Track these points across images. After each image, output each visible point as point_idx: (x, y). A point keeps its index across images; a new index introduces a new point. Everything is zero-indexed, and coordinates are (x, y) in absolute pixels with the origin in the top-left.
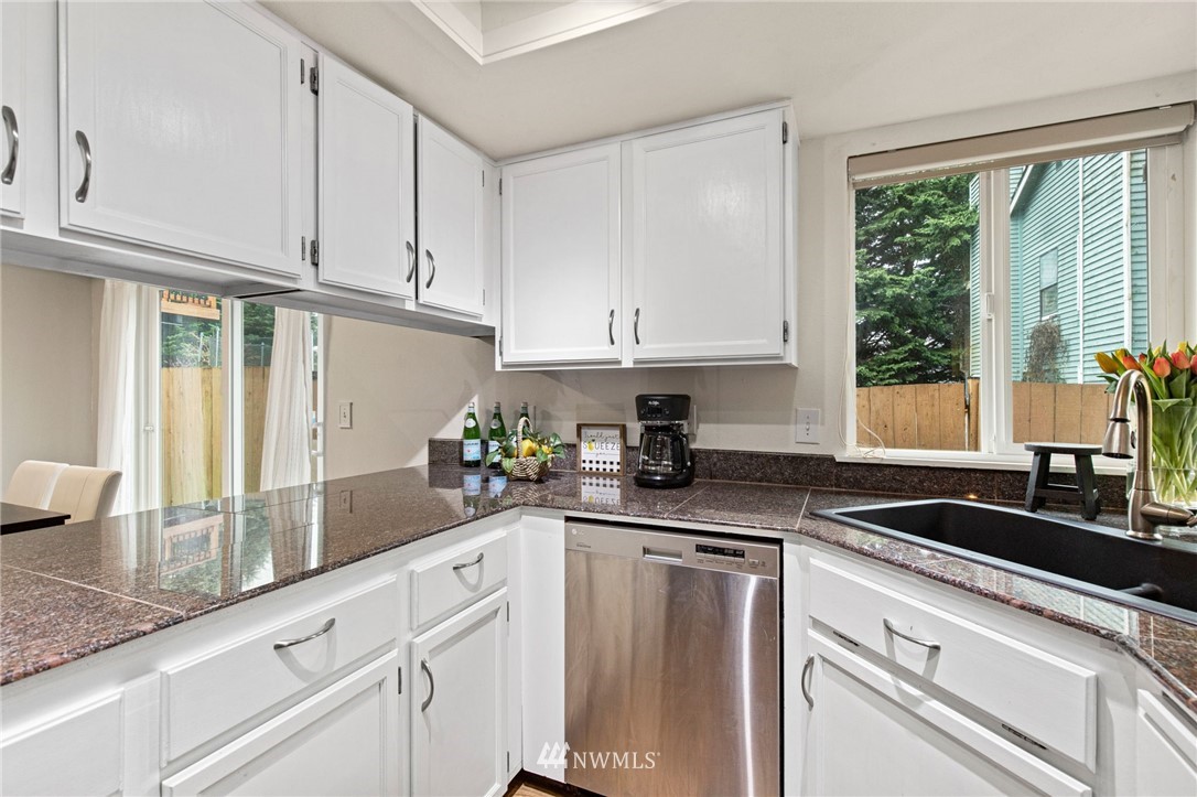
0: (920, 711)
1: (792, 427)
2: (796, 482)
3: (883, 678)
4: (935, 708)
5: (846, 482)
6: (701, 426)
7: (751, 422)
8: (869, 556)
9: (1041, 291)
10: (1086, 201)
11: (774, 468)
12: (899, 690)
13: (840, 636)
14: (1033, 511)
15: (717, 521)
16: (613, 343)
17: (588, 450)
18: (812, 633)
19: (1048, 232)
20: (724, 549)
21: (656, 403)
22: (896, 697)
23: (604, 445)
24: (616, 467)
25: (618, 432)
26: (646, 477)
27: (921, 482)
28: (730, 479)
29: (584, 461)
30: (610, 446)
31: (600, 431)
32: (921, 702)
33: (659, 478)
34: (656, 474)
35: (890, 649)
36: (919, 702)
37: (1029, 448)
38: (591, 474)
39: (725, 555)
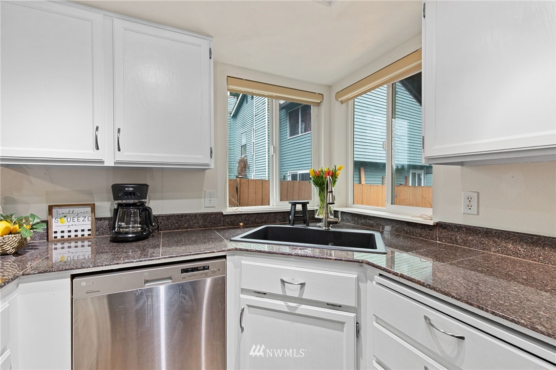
0: (297, 312)
1: (203, 200)
2: (205, 226)
3: (280, 304)
4: (304, 309)
5: (227, 224)
6: (151, 201)
7: (181, 198)
8: (274, 253)
9: (242, 146)
10: (256, 117)
11: (194, 221)
12: (288, 307)
13: (258, 293)
14: (293, 225)
15: (194, 253)
16: (98, 149)
17: (59, 223)
18: (242, 296)
19: (243, 125)
20: (197, 268)
21: (131, 189)
22: (287, 310)
23: (76, 219)
24: (86, 233)
25: (89, 209)
26: (121, 236)
27: (255, 219)
28: (170, 230)
29: (56, 232)
30: (81, 219)
31: (71, 210)
32: (297, 308)
33: (130, 236)
34: (127, 233)
35: (284, 291)
36: (296, 308)
37: (290, 203)
38: (63, 240)
39: (198, 270)
